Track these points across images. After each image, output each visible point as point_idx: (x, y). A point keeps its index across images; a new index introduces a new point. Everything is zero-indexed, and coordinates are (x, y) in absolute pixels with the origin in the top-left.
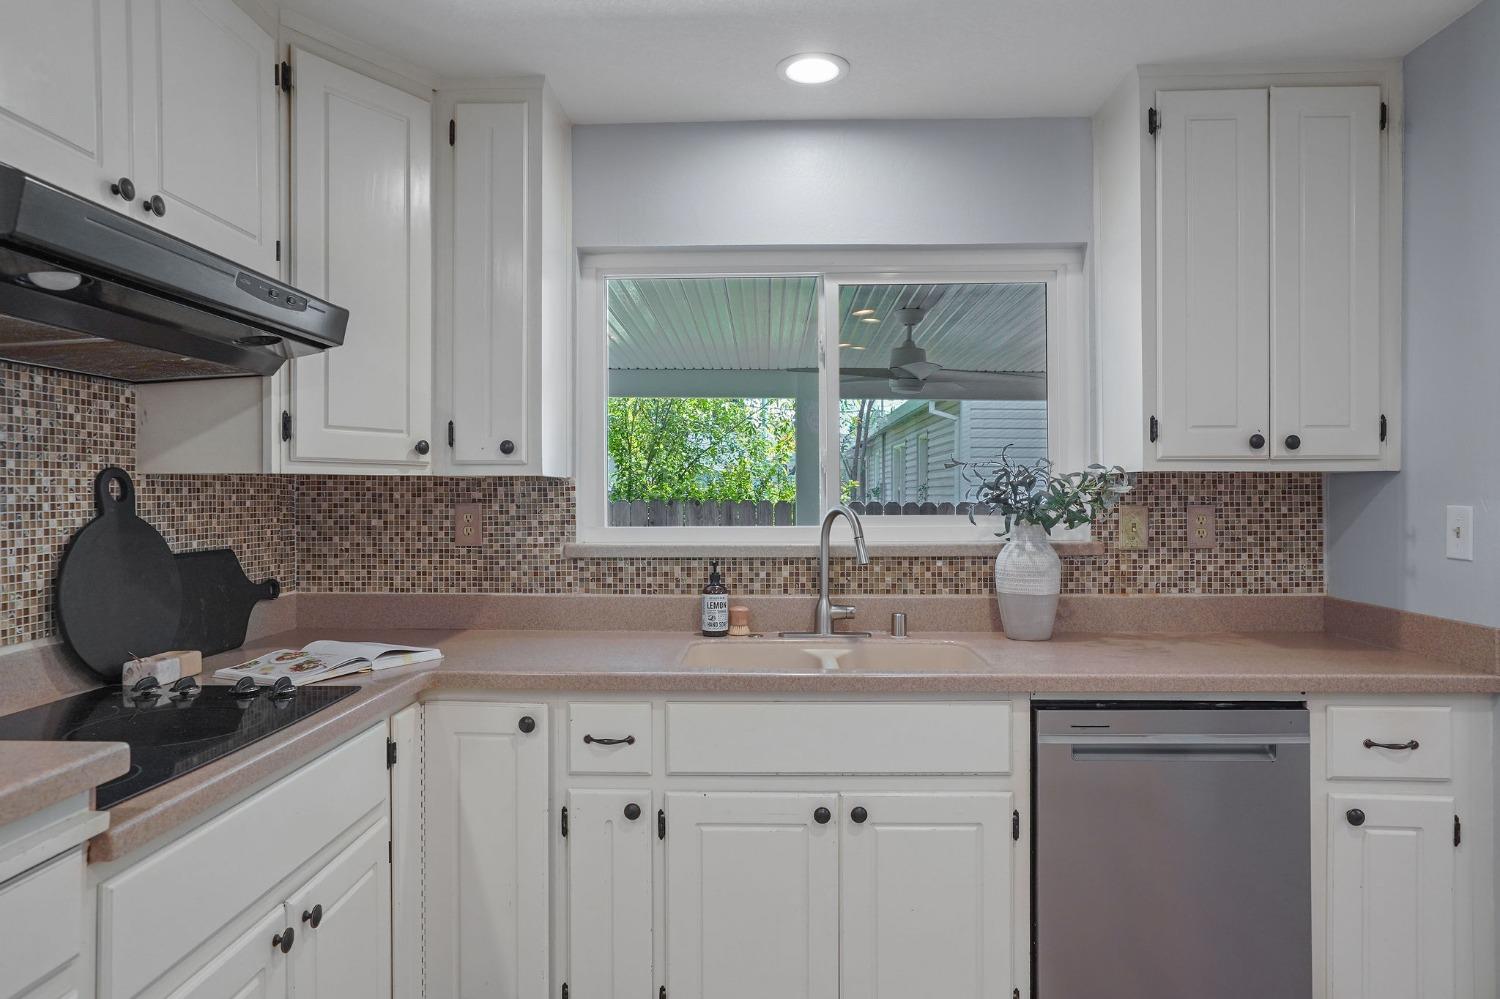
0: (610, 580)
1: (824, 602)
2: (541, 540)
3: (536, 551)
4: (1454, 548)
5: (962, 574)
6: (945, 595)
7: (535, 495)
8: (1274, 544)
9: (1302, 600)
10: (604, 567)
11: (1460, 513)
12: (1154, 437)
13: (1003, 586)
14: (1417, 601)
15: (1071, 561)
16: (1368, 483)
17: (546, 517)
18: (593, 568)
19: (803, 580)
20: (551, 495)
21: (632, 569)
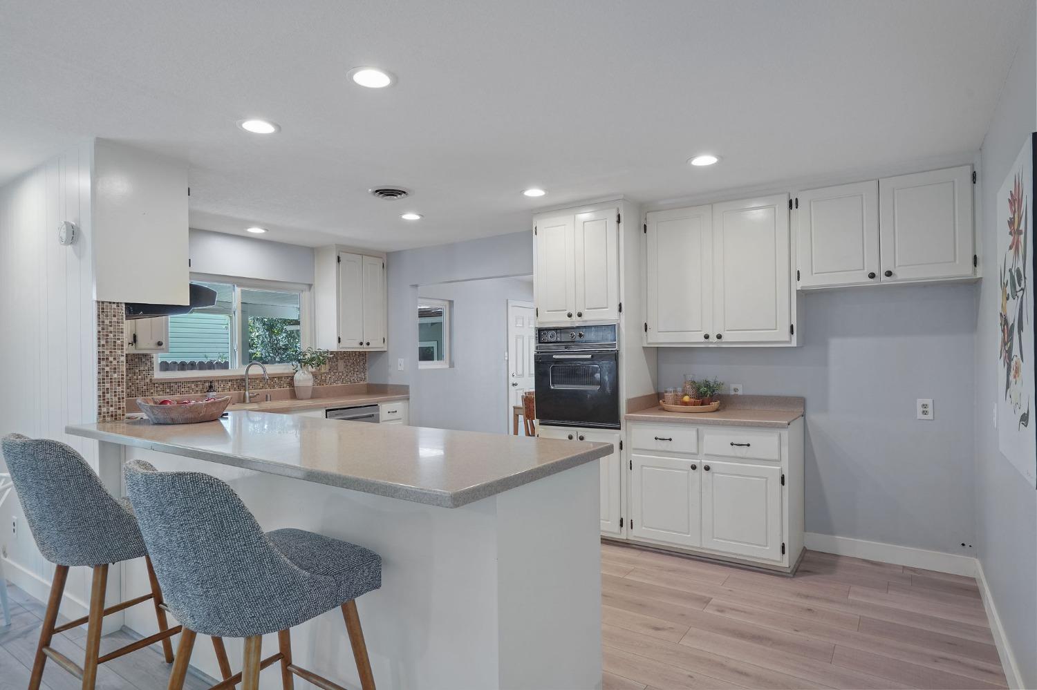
0: (168, 391)
1: (247, 393)
2: (139, 377)
3: (138, 381)
4: (400, 368)
5: (282, 382)
6: (277, 389)
7: (137, 360)
8: (356, 370)
9: (362, 384)
10: (166, 386)
11: (401, 361)
12: (339, 342)
13: (296, 384)
14: (392, 381)
15: (315, 375)
16: (379, 354)
17: (142, 368)
18: (161, 387)
19: (235, 386)
20: (144, 360)
21: (176, 386)
